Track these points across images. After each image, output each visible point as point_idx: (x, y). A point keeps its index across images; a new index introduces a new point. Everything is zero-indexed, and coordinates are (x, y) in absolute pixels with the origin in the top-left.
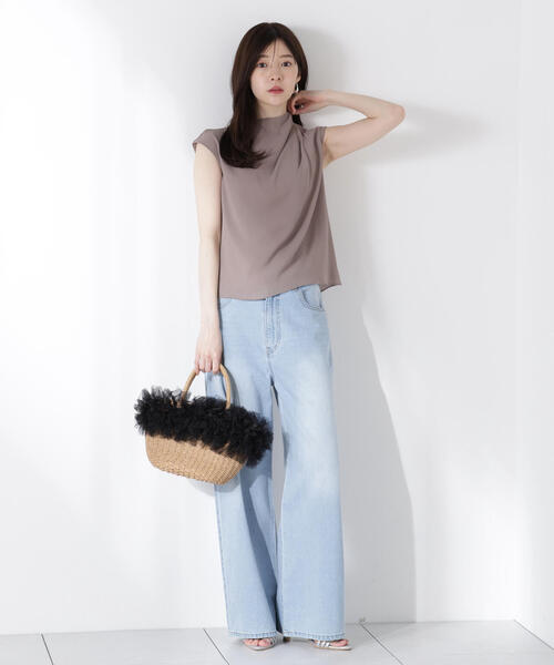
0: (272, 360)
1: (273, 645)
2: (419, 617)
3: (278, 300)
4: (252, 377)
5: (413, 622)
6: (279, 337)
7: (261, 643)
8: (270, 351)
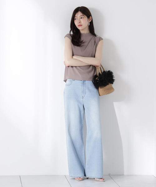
0: (83, 100)
1: (83, 179)
2: (125, 174)
3: (85, 83)
4: (78, 105)
5: (124, 175)
6: (86, 93)
7: (80, 179)
8: (83, 97)
